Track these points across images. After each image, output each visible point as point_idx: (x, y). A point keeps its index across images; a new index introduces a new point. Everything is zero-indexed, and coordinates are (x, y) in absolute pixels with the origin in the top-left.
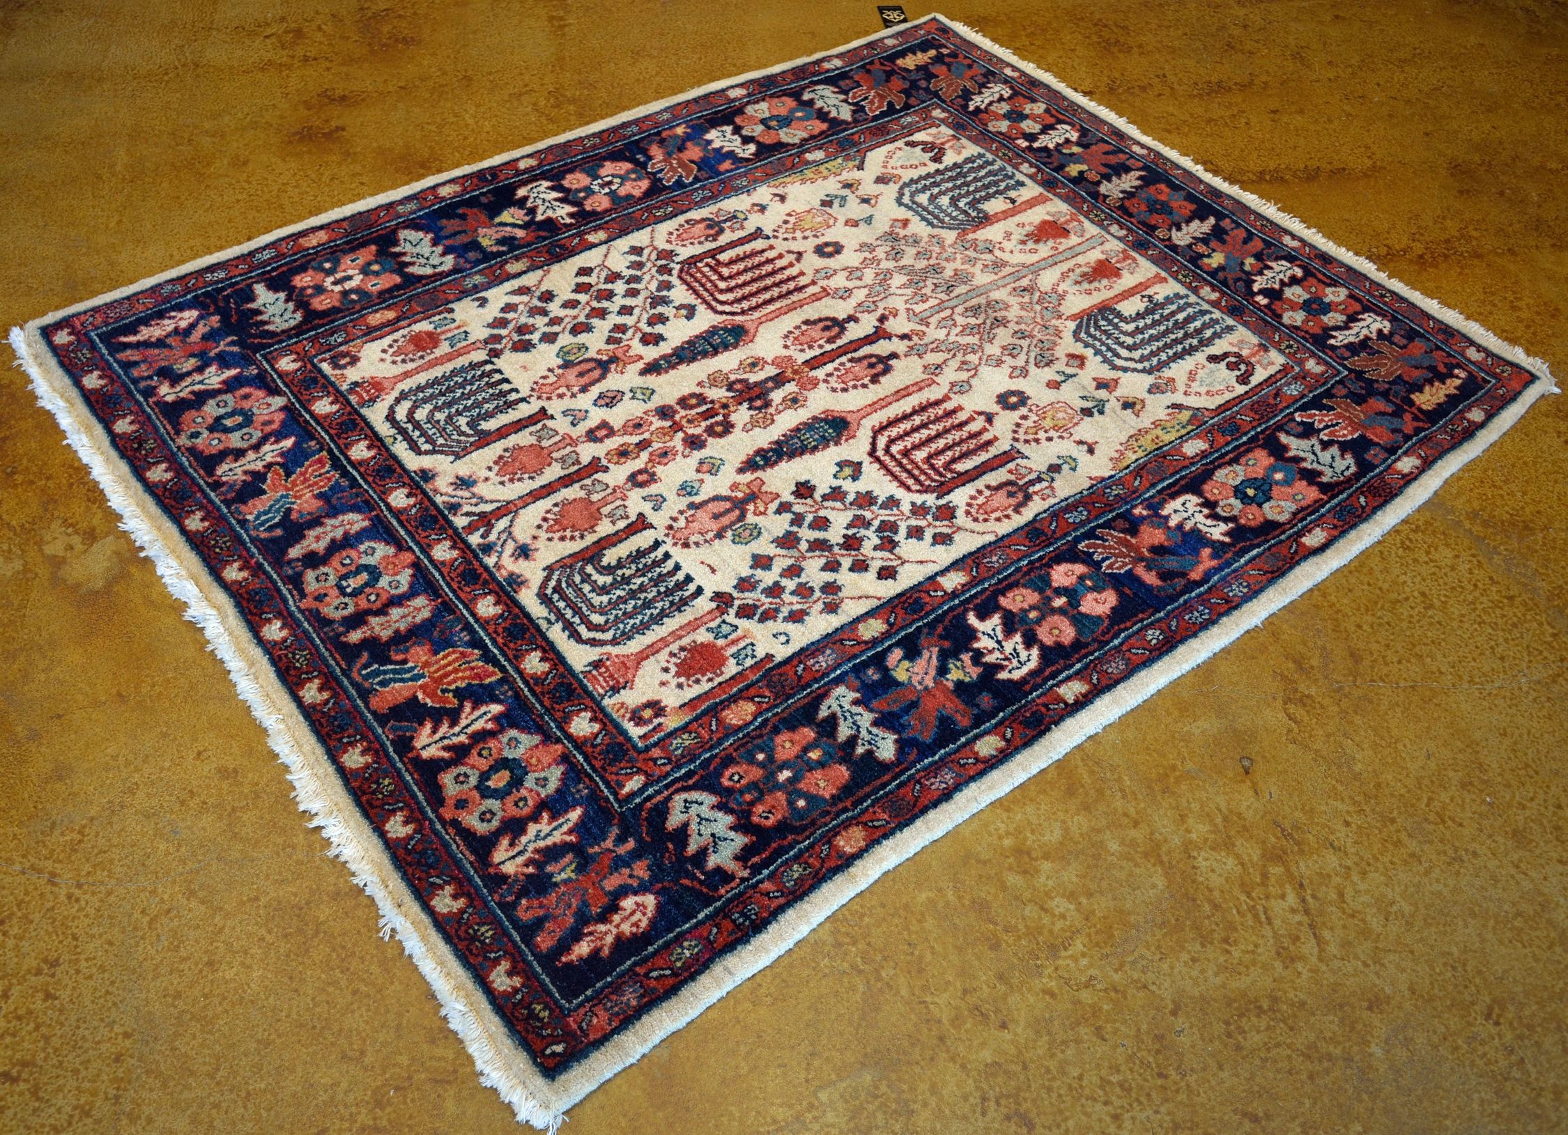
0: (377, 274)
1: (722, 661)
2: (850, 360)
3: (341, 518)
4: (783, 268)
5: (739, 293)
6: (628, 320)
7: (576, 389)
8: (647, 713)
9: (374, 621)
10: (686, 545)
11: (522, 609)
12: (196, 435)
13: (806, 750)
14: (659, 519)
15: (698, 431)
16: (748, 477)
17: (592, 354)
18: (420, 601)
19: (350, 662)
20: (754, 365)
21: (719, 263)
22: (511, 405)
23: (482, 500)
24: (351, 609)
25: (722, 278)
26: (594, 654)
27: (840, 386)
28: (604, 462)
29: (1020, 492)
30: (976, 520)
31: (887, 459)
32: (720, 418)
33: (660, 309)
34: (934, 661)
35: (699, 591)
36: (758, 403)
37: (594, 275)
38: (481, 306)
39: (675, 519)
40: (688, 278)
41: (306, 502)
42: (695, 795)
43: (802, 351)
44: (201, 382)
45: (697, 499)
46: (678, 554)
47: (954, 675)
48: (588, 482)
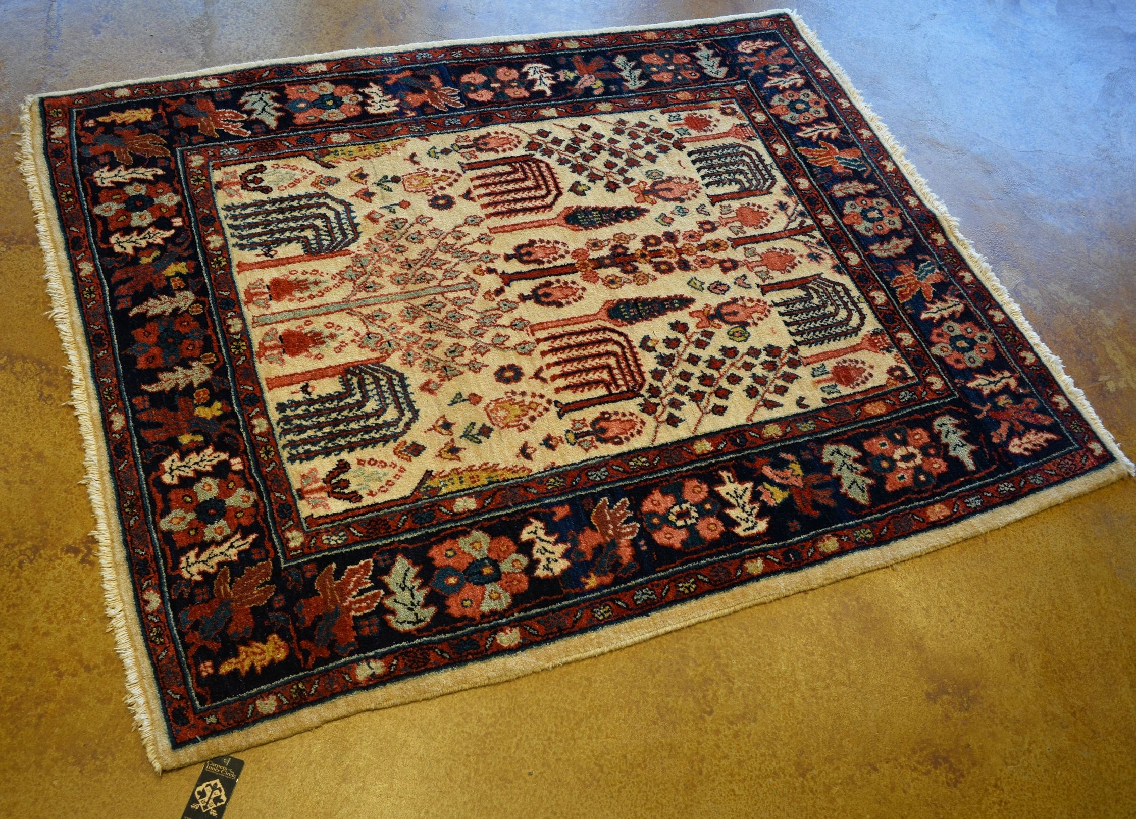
0: (883, 457)
1: (687, 119)
2: (543, 262)
3: (885, 255)
4: (557, 363)
5: (602, 348)
6: (693, 350)
7: (740, 303)
8: (728, 111)
9: (862, 191)
10: (691, 180)
11: (785, 177)
12: (983, 339)
13: (658, 73)
14: (703, 199)
15: (666, 244)
16: (643, 206)
17: (726, 327)
18: (839, 194)
19: (872, 174)
20: (612, 282)
21: (608, 386)
22: (785, 303)
23: (805, 244)
24: (875, 201)
25: (609, 368)
26: (750, 144)
27: (560, 246)
28: (729, 243)
29: (479, 144)
30: (517, 137)
31: (552, 187)
32: (649, 249)
33: (668, 352)
34: (579, 82)
35: (690, 154)
36: (620, 250)
37: (711, 405)
38: (802, 399)
39: (694, 196)
40: (637, 377)
41: (907, 271)
42: (713, 75)
43: (573, 282)
44: (990, 383)
45: (678, 203)
46: (697, 177)
47: (571, 75)
48: (741, 235)
